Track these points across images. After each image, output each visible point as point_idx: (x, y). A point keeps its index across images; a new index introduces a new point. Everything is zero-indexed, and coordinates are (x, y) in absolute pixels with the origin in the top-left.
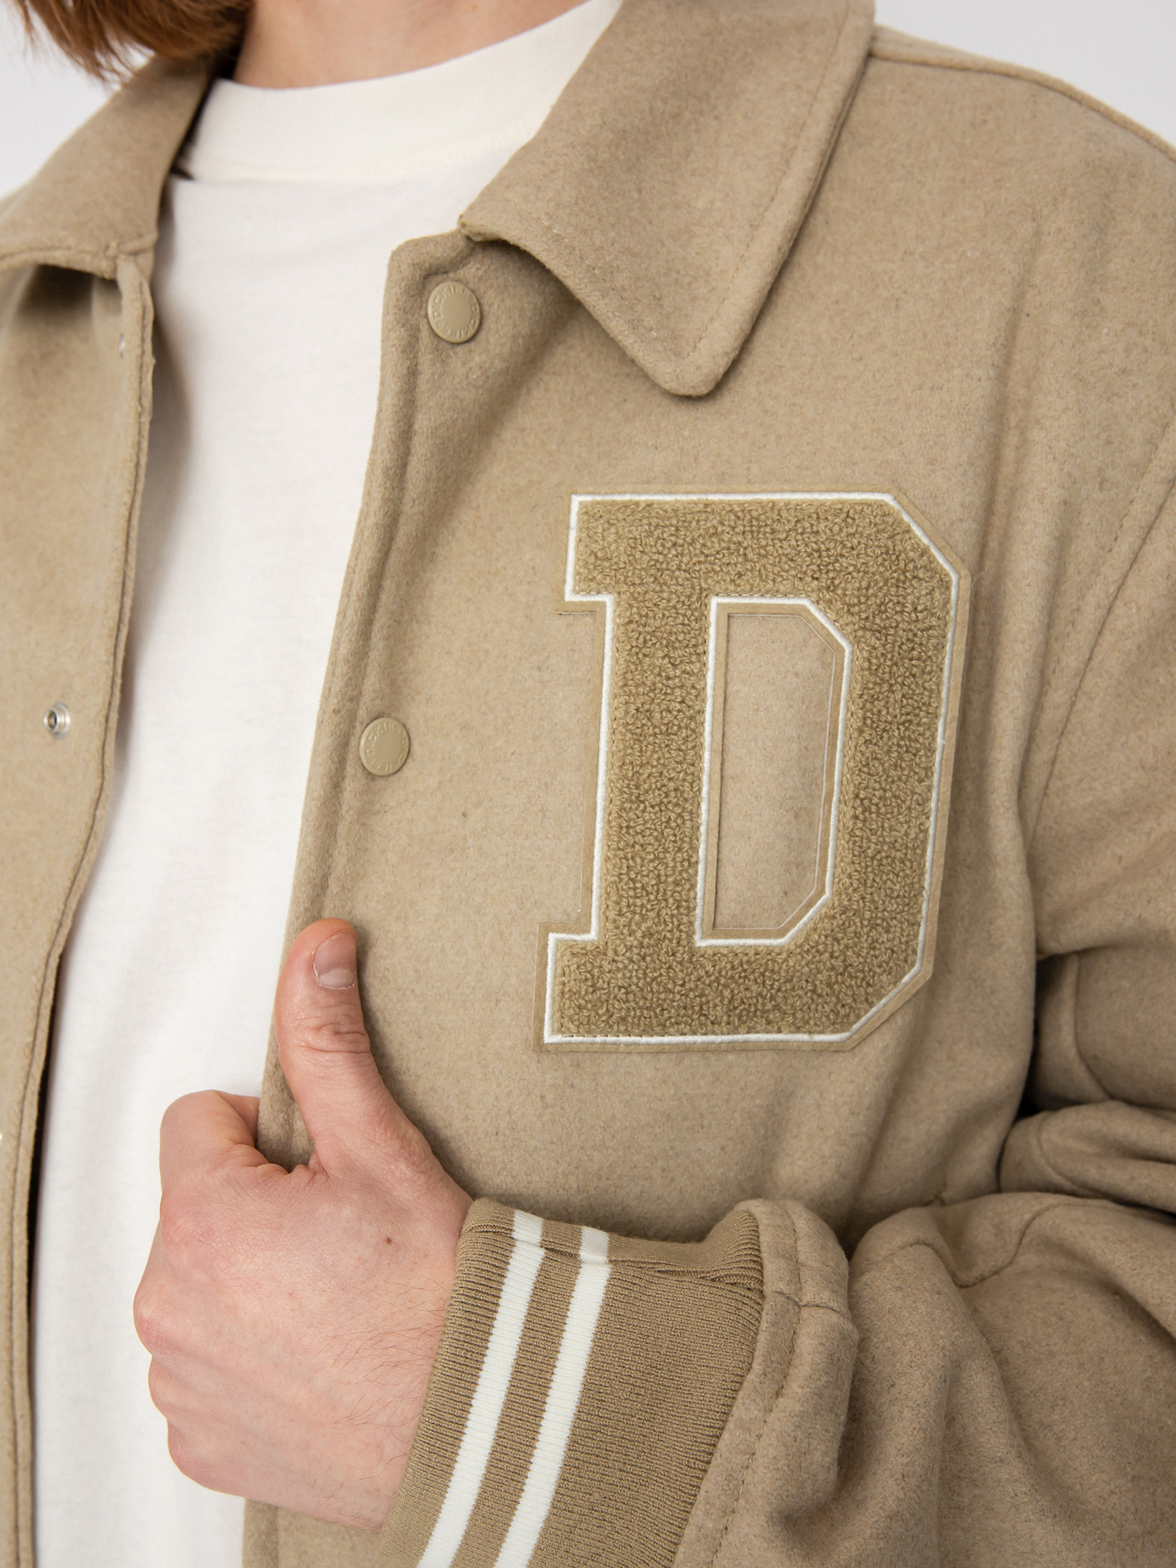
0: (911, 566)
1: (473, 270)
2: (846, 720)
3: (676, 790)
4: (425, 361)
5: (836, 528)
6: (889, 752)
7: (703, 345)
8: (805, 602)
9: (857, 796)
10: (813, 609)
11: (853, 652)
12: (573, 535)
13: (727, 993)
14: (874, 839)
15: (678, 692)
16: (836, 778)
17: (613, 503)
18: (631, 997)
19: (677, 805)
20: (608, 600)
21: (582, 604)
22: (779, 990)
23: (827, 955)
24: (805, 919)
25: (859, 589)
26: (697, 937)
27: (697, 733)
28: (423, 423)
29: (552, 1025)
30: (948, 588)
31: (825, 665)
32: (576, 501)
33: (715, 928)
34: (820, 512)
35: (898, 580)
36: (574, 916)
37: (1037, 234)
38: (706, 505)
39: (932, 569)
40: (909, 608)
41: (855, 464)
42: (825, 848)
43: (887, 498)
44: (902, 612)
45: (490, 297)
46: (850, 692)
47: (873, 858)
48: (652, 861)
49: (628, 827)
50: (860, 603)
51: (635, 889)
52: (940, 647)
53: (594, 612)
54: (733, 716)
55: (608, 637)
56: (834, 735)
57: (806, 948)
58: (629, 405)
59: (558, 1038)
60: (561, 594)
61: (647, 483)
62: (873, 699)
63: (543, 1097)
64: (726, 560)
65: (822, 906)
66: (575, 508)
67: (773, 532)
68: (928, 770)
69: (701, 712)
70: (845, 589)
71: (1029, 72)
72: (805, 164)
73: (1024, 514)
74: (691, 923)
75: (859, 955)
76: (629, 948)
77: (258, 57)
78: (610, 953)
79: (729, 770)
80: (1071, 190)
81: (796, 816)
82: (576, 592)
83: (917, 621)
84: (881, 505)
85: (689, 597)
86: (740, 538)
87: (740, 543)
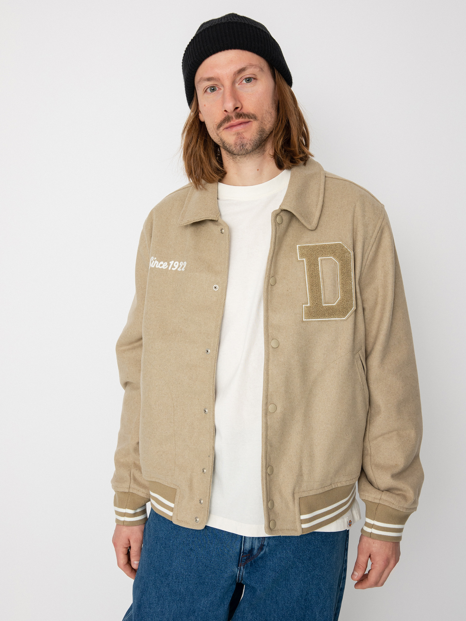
0: (345, 251)
1: (281, 214)
2: (339, 273)
3: (318, 284)
4: (277, 226)
5: (335, 247)
6: (345, 277)
7: (313, 223)
8: (332, 257)
9: (342, 283)
10: (333, 258)
11: (339, 264)
12: (298, 251)
13: (328, 312)
14: (345, 289)
15: (316, 271)
16: (339, 281)
17: (303, 246)
18: (315, 313)
19: (318, 286)
20: (304, 259)
21: (301, 260)
22: (335, 311)
23: (341, 306)
24: (337, 301)
25: (339, 255)
26: (323, 304)
27: (319, 276)
28: (277, 235)
29: (304, 318)
30: (350, 254)
31: (335, 266)
32: (297, 246)
33: (325, 303)
34: (332, 245)
35: (344, 253)
36: (306, 302)
37: (355, 205)
38: (316, 245)
39: (348, 252)
40: (346, 257)
41: (335, 238)
42: (338, 291)
43: (341, 243)
44: (345, 257)
45: (283, 217)
46: (339, 269)
47: (345, 292)
48: (316, 294)
49: (312, 289)
50: (339, 257)
51: (314, 298)
52: (350, 262)
53: (303, 261)
54: (324, 274)
55: (305, 264)
56: (338, 275)
57: (338, 305)
58: (302, 232)
59: (305, 320)
60: (298, 259)
61: (307, 243)
62: (342, 270)
63: (303, 328)
64: (320, 252)
65: (339, 299)
66: (297, 247)
67: (326, 248)
68: (351, 279)
69: (319, 273)
70: (337, 255)
71: (348, 180)
72: (321, 196)
73: (358, 244)
74: (322, 302)
75: (345, 306)
76: (314, 306)
77: (226, 180)
78: (312, 307)
79: (324, 281)
80: (359, 199)
81: (334, 286)
82: (300, 259)
83: (347, 258)
84: (340, 243)
85: (316, 258)
86: (322, 249)
87: (322, 250)
